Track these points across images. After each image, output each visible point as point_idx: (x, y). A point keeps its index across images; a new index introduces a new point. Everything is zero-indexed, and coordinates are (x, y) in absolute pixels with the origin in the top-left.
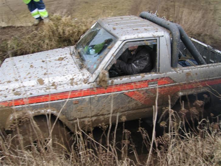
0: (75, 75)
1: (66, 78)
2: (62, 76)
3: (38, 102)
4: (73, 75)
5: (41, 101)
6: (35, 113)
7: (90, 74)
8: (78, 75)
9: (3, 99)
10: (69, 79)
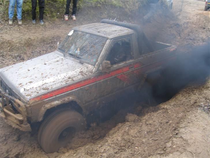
0: (82, 69)
1: (76, 72)
2: (73, 71)
3: (62, 92)
4: (80, 69)
5: (64, 92)
6: (61, 102)
7: (92, 66)
8: (84, 68)
9: (36, 95)
10: (79, 72)
